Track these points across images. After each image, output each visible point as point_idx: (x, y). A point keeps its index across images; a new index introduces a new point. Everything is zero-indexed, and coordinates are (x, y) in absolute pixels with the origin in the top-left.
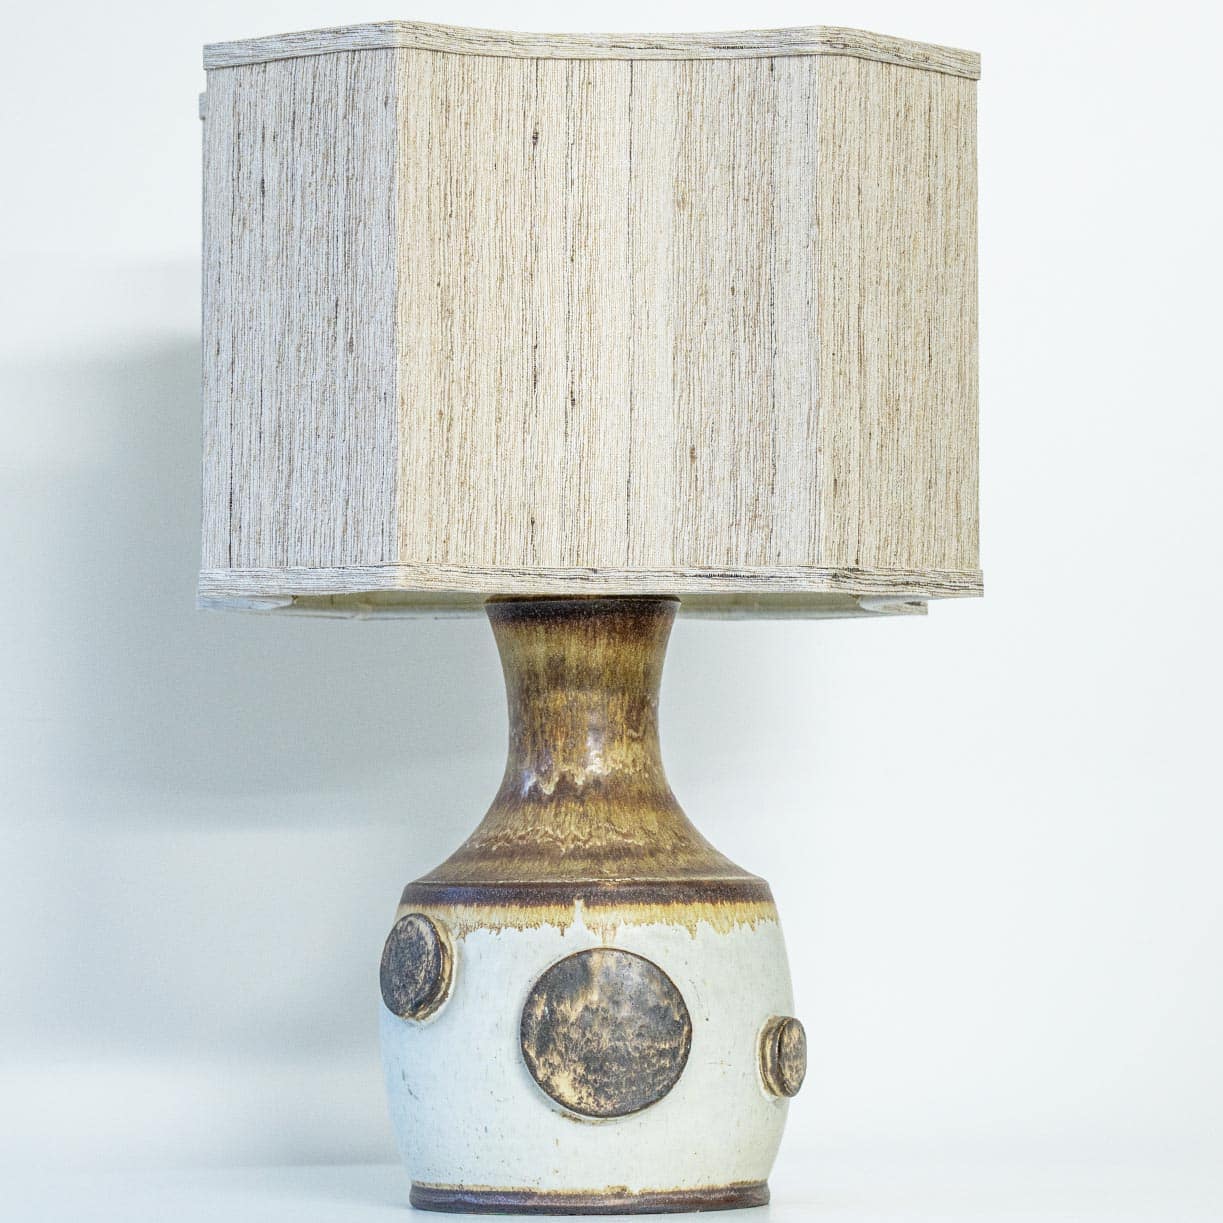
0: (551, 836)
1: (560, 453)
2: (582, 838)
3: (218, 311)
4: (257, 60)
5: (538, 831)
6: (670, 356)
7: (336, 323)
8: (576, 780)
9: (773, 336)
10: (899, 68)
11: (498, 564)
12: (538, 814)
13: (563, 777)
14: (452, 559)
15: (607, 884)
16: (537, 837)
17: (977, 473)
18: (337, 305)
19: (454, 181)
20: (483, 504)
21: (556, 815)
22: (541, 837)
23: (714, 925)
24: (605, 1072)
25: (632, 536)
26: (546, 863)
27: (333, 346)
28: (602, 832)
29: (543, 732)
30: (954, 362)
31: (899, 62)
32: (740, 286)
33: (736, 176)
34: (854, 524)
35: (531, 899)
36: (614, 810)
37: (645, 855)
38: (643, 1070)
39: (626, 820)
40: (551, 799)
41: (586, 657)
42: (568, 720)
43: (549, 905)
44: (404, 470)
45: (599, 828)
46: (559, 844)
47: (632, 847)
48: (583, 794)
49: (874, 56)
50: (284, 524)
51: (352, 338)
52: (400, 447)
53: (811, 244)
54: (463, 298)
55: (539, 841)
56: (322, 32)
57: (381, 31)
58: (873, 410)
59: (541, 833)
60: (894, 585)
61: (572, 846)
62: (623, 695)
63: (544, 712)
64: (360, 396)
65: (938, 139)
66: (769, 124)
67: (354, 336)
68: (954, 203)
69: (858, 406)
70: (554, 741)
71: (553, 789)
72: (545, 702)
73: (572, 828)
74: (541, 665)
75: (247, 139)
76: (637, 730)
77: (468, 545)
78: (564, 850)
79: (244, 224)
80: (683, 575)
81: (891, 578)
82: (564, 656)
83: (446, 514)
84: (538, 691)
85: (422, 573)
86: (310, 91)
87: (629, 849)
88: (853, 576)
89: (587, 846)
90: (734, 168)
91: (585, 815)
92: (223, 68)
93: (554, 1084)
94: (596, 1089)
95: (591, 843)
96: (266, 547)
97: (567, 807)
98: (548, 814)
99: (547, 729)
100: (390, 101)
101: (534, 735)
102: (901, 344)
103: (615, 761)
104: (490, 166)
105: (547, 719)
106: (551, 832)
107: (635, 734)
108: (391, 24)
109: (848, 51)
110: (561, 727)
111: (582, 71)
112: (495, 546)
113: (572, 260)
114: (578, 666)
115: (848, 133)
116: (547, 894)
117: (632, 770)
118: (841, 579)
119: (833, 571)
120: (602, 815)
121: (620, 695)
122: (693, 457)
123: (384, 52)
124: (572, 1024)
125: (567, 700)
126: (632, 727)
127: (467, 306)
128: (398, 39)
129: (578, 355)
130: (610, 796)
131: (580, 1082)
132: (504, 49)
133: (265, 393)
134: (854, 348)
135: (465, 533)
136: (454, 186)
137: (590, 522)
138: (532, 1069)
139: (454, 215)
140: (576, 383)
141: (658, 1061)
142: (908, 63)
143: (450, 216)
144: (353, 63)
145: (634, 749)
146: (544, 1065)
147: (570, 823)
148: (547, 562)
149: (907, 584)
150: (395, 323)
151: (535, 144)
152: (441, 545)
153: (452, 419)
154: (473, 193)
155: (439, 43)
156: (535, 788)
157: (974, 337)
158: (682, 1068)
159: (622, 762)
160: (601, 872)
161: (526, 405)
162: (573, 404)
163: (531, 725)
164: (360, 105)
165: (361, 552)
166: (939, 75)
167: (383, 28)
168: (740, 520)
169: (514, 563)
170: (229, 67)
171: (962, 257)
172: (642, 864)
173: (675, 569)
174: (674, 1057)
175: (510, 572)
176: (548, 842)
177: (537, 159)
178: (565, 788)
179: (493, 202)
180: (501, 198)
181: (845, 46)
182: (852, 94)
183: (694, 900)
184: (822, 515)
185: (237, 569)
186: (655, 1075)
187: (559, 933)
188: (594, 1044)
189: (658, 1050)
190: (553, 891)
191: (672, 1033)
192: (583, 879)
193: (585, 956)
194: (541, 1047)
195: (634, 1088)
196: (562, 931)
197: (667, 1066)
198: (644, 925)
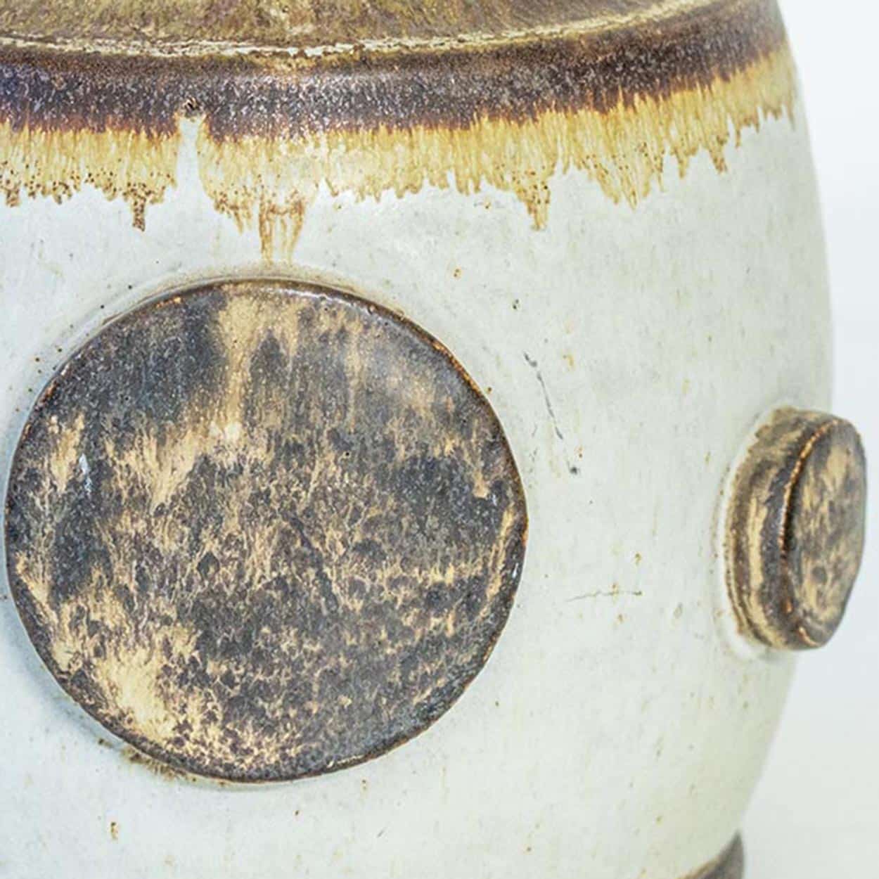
15: (279, 65)
23: (603, 175)
24: (259, 655)
35: (47, 106)
38: (374, 648)
43: (101, 129)
93: (105, 685)
94: (231, 703)
116: (95, 91)
124: (160, 512)
131: (183, 679)
138: (39, 635)
141: (423, 619)
146: (74, 626)
158: (492, 636)
160: (263, 20)
174: (472, 608)
183: (546, 105)
186: (409, 661)
187: (130, 216)
188: (229, 571)
189: (420, 590)
190: (112, 81)
191: (464, 535)
192: (207, 47)
193: (203, 300)
194: (66, 573)
195: (346, 701)
196: (139, 211)
197: (451, 631)
198: (389, 196)
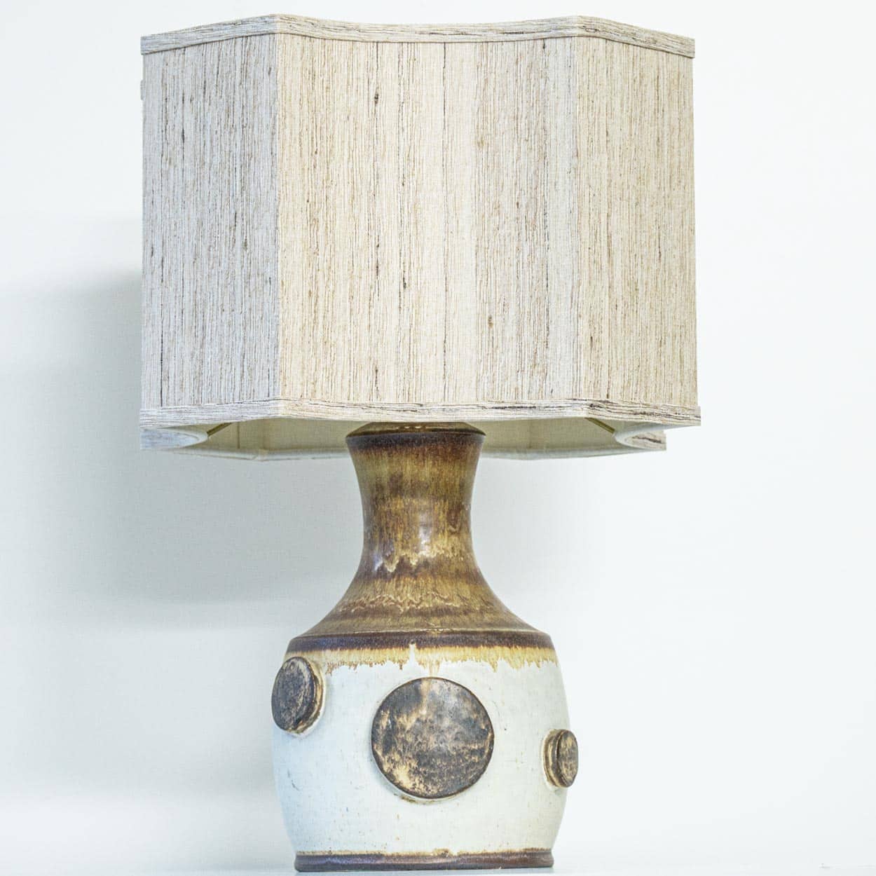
0: (393, 601)
1: (395, 321)
2: (415, 602)
3: (152, 225)
4: (178, 46)
5: (384, 597)
6: (474, 252)
7: (235, 229)
8: (411, 562)
9: (546, 236)
10: (635, 47)
11: (351, 400)
12: (384, 586)
13: (402, 560)
14: (319, 396)
15: (433, 632)
16: (384, 602)
17: (695, 337)
18: (236, 217)
19: (318, 128)
20: (341, 358)
21: (397, 587)
23: (510, 662)
24: (432, 766)
25: (447, 380)
26: (390, 619)
27: (233, 246)
28: (430, 598)
29: (387, 528)
30: (677, 258)
31: (635, 43)
32: (523, 202)
33: (519, 124)
34: (605, 369)
35: (378, 644)
36: (438, 583)
37: (460, 613)
38: (459, 764)
39: (447, 589)
40: (393, 575)
41: (418, 474)
42: (405, 519)
43: (391, 648)
44: (284, 332)
45: (427, 595)
46: (399, 606)
48: (416, 571)
49: (617, 38)
50: (199, 374)
51: (246, 240)
52: (281, 316)
53: (572, 170)
54: (325, 211)
55: (384, 605)
56: (225, 24)
57: (265, 22)
58: (619, 289)
59: (386, 599)
60: (635, 414)
61: (408, 608)
62: (445, 501)
63: (389, 514)
64: (252, 280)
65: (664, 99)
66: (542, 87)
67: (248, 238)
68: (676, 144)
69: (607, 286)
70: (395, 534)
71: (394, 568)
72: (389, 507)
73: (409, 595)
74: (385, 480)
75: (172, 102)
76: (455, 527)
77: (330, 386)
78: (402, 610)
79: (170, 162)
80: (484, 408)
81: (632, 409)
82: (401, 473)
83: (314, 364)
84: (383, 499)
85: (297, 405)
86: (216, 66)
87: (449, 609)
88: (604, 406)
89: (419, 608)
90: (517, 118)
91: (417, 585)
92: (155, 52)
93: (396, 775)
94: (426, 778)
95: (421, 606)
96: (187, 390)
97: (404, 581)
98: (391, 585)
99: (390, 526)
100: (272, 71)
101: (381, 530)
102: (638, 243)
103: (439, 548)
104: (344, 118)
105: (390, 518)
106: (393, 598)
107: (453, 530)
108: (272, 16)
109: (598, 34)
110: (400, 524)
111: (409, 51)
112: (350, 388)
113: (403, 185)
114: (412, 480)
115: (599, 92)
116: (390, 640)
117: (451, 555)
118: (596, 408)
119: (590, 402)
120: (430, 586)
121: (442, 501)
122: (490, 324)
123: (268, 36)
124: (408, 732)
125: (405, 505)
126: (451, 524)
127: (328, 216)
128: (278, 27)
129: (408, 252)
130: (436, 573)
131: (414, 773)
132: (353, 35)
133: (186, 281)
134: (604, 245)
135: (328, 377)
136: (318, 132)
138: (380, 764)
139: (318, 152)
140: (407, 272)
142: (642, 44)
144: (246, 45)
145: (453, 540)
146: (388, 761)
147: (407, 592)
148: (387, 398)
149: (645, 413)
150: (276, 228)
151: (376, 103)
152: (310, 386)
153: (318, 297)
154: (332, 137)
155: (306, 30)
156: (382, 568)
157: (692, 240)
158: (487, 763)
159: (444, 549)
160: (428, 625)
161: (371, 288)
162: (405, 287)
163: (379, 523)
164: (251, 75)
165: (254, 391)
166: (664, 53)
167: (267, 19)
168: (524, 368)
169: (363, 399)
170: (159, 52)
171: (683, 183)
172: (458, 619)
173: (478, 404)
174: (482, 755)
175: (361, 406)
176: (391, 605)
177: (378, 113)
178: (403, 567)
179: (346, 143)
180: (352, 141)
181: (596, 30)
182: (601, 65)
183: (496, 645)
184: (582, 362)
185: (166, 407)
186: (467, 768)
187: (399, 667)
188: (424, 746)
189: (469, 750)
190: (394, 638)
191: (479, 737)
192: (416, 630)
193: (417, 683)
194: (386, 748)
195: (453, 777)
196: (401, 666)
197: (477, 761)
198: (460, 661)
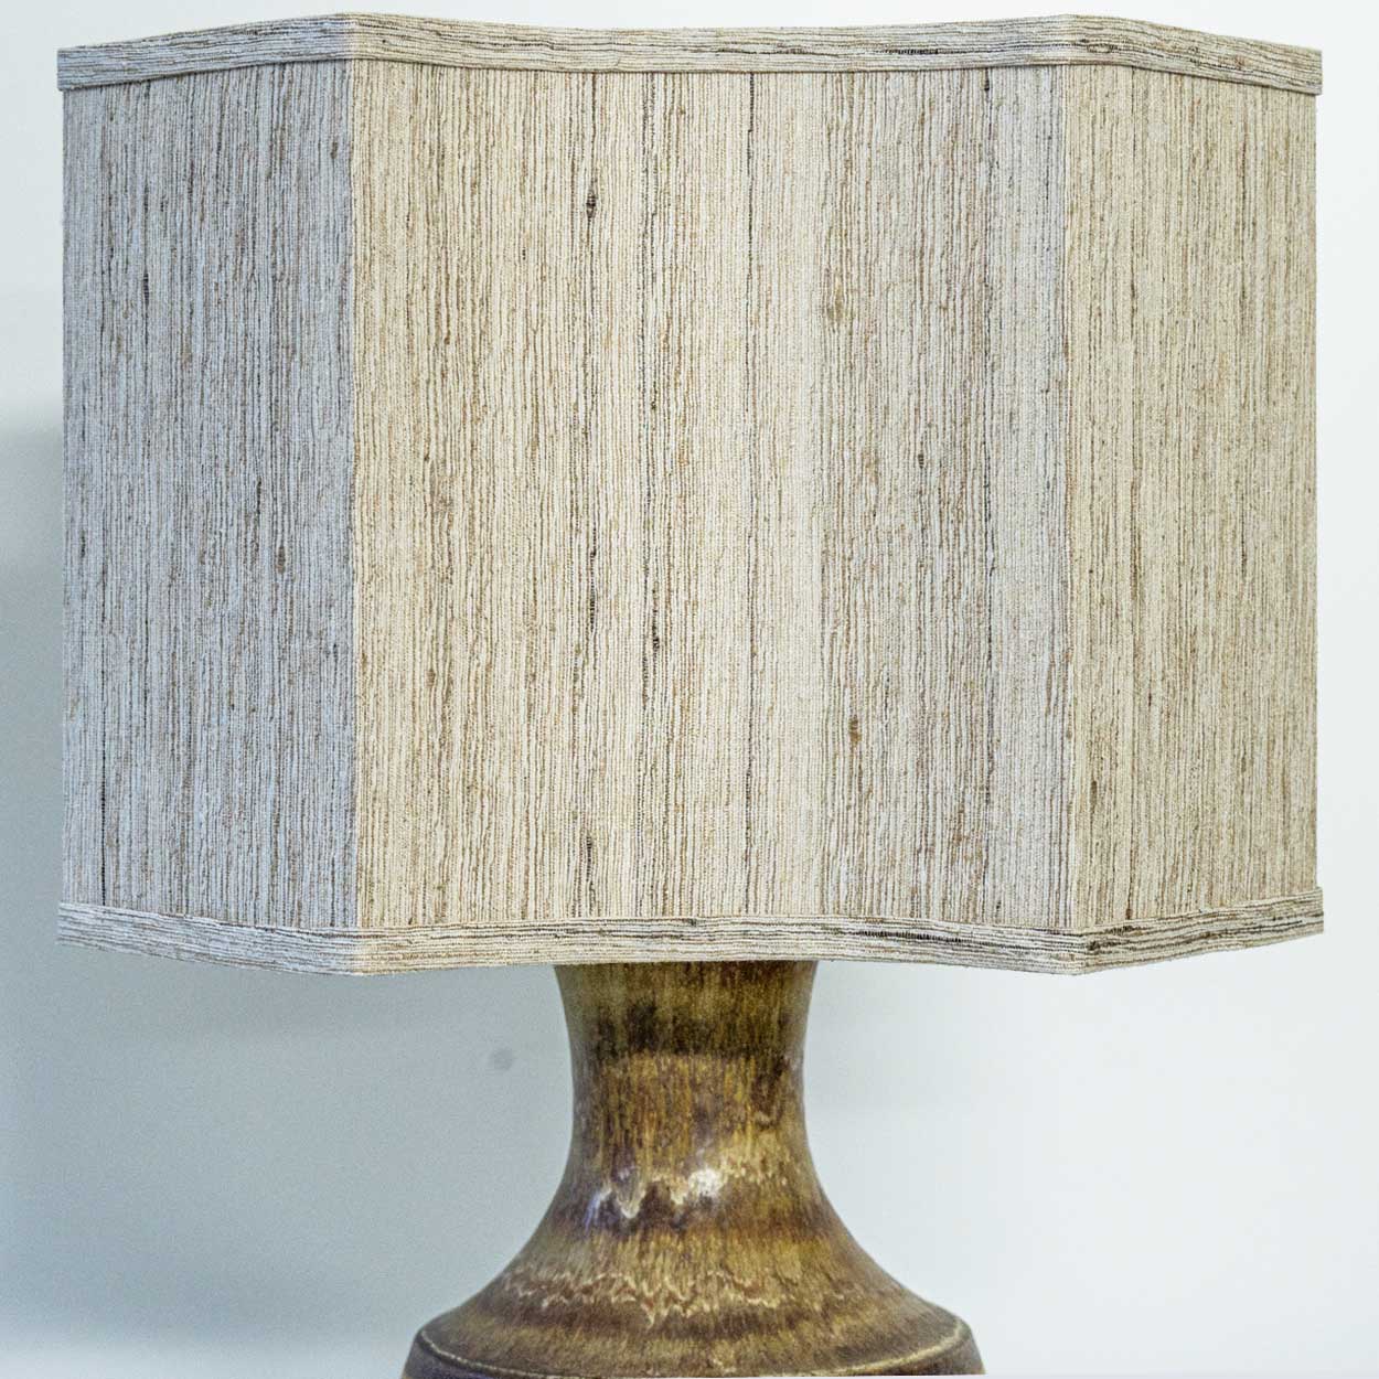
0: (632, 1293)
1: (633, 727)
2: (680, 1297)
3: (83, 485)
4: (132, 77)
5: (613, 1280)
6: (817, 565)
7: (257, 521)
8: (673, 1197)
9: (990, 538)
10: (1197, 81)
11: (531, 917)
12: (614, 1250)
13: (652, 1191)
14: (453, 916)
16: (612, 1292)
17: (1314, 733)
18: (259, 491)
19: (453, 282)
20: (506, 821)
21: (642, 1255)
22: (618, 1292)
25: (754, 864)
26: (624, 1344)
27: (254, 560)
28: (713, 1286)
29: (622, 1116)
30: (1280, 560)
31: (1198, 72)
32: (934, 453)
33: (926, 268)
34: (1124, 853)
36: (732, 1248)
37: (779, 1326)
39: (750, 1263)
40: (634, 1226)
41: (688, 1006)
42: (662, 1103)
44: (366, 773)
45: (708, 1278)
46: (644, 1307)
47: (760, 1313)
48: (684, 1220)
49: (1158, 63)
50: (182, 845)
51: (282, 548)
52: (360, 738)
53: (1053, 385)
54: (469, 477)
55: (613, 1300)
56: (235, 32)
57: (324, 31)
58: (1156, 660)
59: (617, 1285)
60: (1188, 942)
61: (665, 1313)
62: (748, 1059)
63: (625, 1086)
64: (296, 645)
65: (1257, 196)
66: (982, 182)
67: (286, 544)
68: (1281, 300)
69: (1131, 652)
70: (639, 1133)
71: (637, 1209)
72: (625, 1071)
73: (666, 1279)
74: (618, 1013)
75: (123, 205)
76: (768, 1112)
77: (479, 891)
78: (652, 1319)
79: (119, 346)
80: (838, 931)
81: (1182, 932)
82: (653, 1003)
83: (441, 842)
84: (614, 1053)
85: (400, 946)
86: (215, 130)
87: (754, 1316)
88: (1122, 939)
89: (689, 1313)
90: (922, 254)
91: (686, 1255)
92: (87, 88)
95: (695, 1308)
96: (156, 877)
97: (658, 1243)
98: (629, 1250)
99: (629, 1112)
100: (339, 150)
101: (609, 1120)
102: (1199, 541)
103: (733, 1164)
104: (513, 253)
105: (628, 1097)
106: (632, 1285)
107: (765, 1119)
108: (341, 18)
109: (1115, 57)
110: (650, 1110)
111: (669, 92)
112: (527, 888)
113: (654, 408)
114: (675, 1019)
115: (1115, 195)
117: (761, 1176)
118: (1102, 949)
119: (1091, 939)
120: (713, 1257)
121: (742, 1060)
122: (855, 736)
123: (329, 68)
125: (659, 1070)
126: (761, 1109)
127: (476, 489)
128: (354, 46)
129: (663, 565)
130: (726, 1224)
132: (537, 56)
133: (152, 627)
134: (1125, 558)
135: (476, 870)
136: (453, 292)
137: (684, 842)
139: (453, 339)
140: (661, 612)
142: (1210, 73)
143: (447, 341)
144: (281, 83)
145: (764, 1142)
147: (663, 1271)
148: (614, 909)
149: (1208, 935)
150: (350, 528)
151: (590, 216)
152: (434, 896)
153: (451, 682)
154: (485, 301)
155: (425, 49)
156: (610, 1207)
157: (1309, 513)
159: (744, 1165)
161: (578, 652)
162: (656, 647)
163: (604, 1103)
164: (293, 156)
165: (300, 906)
166: (1259, 89)
167: (327, 25)
168: (933, 844)
169: (559, 914)
170: (96, 87)
171: (1293, 388)
172: (775, 1346)
173: (825, 921)
175: (554, 931)
176: (627, 1303)
177: (595, 240)
178: (655, 1207)
179: (520, 313)
180: (534, 307)
181: (1112, 48)
182: (1120, 131)
184: (1072, 845)
185: (111, 908)
